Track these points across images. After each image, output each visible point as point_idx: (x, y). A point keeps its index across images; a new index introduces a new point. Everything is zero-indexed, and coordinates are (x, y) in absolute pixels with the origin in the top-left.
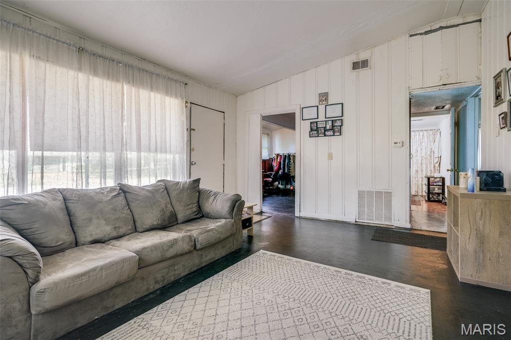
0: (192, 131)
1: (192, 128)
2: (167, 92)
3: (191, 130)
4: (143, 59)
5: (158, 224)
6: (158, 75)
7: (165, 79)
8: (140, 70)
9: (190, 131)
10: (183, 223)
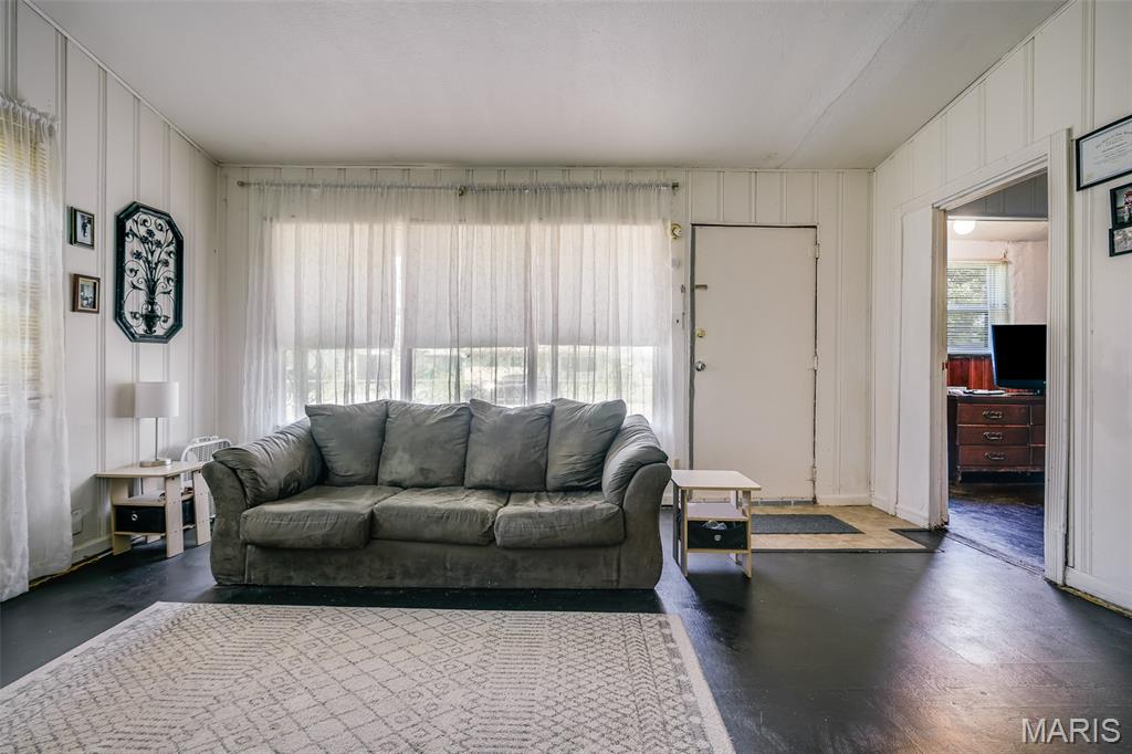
0: (697, 291)
1: (697, 283)
2: (625, 215)
3: (693, 288)
4: (569, 166)
5: (493, 481)
6: (601, 187)
7: (618, 189)
8: (563, 189)
9: (692, 290)
10: (556, 490)
